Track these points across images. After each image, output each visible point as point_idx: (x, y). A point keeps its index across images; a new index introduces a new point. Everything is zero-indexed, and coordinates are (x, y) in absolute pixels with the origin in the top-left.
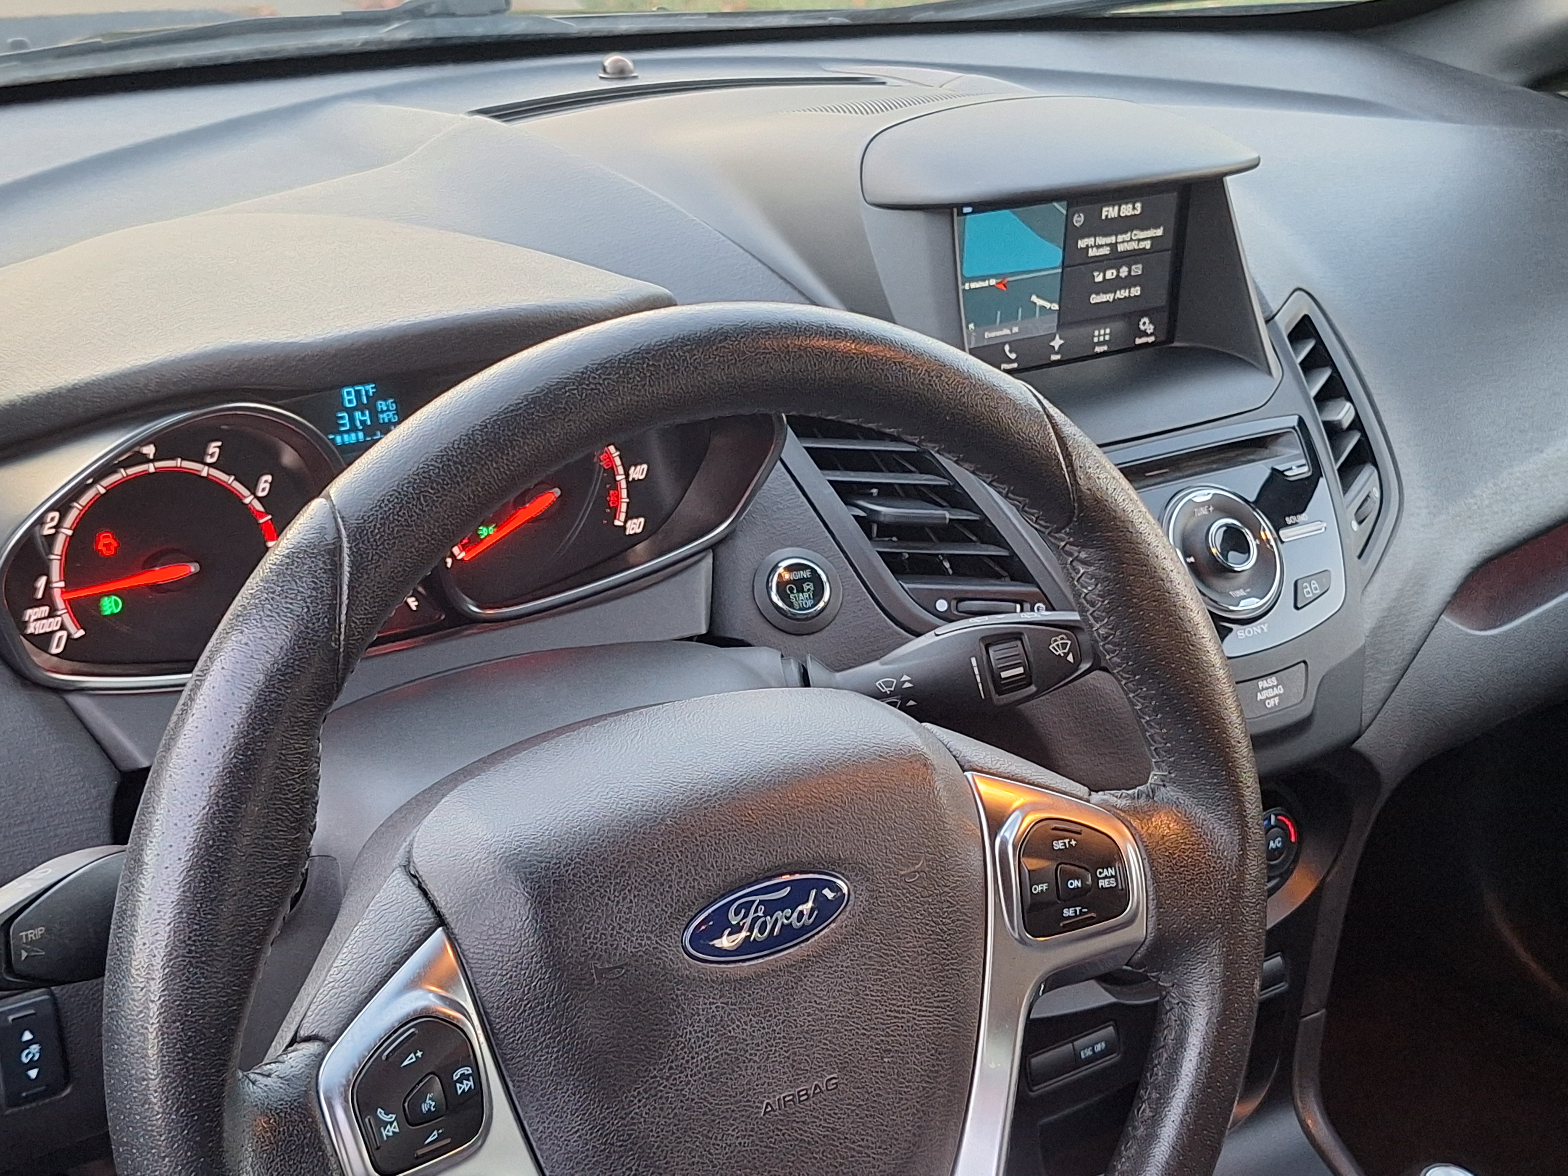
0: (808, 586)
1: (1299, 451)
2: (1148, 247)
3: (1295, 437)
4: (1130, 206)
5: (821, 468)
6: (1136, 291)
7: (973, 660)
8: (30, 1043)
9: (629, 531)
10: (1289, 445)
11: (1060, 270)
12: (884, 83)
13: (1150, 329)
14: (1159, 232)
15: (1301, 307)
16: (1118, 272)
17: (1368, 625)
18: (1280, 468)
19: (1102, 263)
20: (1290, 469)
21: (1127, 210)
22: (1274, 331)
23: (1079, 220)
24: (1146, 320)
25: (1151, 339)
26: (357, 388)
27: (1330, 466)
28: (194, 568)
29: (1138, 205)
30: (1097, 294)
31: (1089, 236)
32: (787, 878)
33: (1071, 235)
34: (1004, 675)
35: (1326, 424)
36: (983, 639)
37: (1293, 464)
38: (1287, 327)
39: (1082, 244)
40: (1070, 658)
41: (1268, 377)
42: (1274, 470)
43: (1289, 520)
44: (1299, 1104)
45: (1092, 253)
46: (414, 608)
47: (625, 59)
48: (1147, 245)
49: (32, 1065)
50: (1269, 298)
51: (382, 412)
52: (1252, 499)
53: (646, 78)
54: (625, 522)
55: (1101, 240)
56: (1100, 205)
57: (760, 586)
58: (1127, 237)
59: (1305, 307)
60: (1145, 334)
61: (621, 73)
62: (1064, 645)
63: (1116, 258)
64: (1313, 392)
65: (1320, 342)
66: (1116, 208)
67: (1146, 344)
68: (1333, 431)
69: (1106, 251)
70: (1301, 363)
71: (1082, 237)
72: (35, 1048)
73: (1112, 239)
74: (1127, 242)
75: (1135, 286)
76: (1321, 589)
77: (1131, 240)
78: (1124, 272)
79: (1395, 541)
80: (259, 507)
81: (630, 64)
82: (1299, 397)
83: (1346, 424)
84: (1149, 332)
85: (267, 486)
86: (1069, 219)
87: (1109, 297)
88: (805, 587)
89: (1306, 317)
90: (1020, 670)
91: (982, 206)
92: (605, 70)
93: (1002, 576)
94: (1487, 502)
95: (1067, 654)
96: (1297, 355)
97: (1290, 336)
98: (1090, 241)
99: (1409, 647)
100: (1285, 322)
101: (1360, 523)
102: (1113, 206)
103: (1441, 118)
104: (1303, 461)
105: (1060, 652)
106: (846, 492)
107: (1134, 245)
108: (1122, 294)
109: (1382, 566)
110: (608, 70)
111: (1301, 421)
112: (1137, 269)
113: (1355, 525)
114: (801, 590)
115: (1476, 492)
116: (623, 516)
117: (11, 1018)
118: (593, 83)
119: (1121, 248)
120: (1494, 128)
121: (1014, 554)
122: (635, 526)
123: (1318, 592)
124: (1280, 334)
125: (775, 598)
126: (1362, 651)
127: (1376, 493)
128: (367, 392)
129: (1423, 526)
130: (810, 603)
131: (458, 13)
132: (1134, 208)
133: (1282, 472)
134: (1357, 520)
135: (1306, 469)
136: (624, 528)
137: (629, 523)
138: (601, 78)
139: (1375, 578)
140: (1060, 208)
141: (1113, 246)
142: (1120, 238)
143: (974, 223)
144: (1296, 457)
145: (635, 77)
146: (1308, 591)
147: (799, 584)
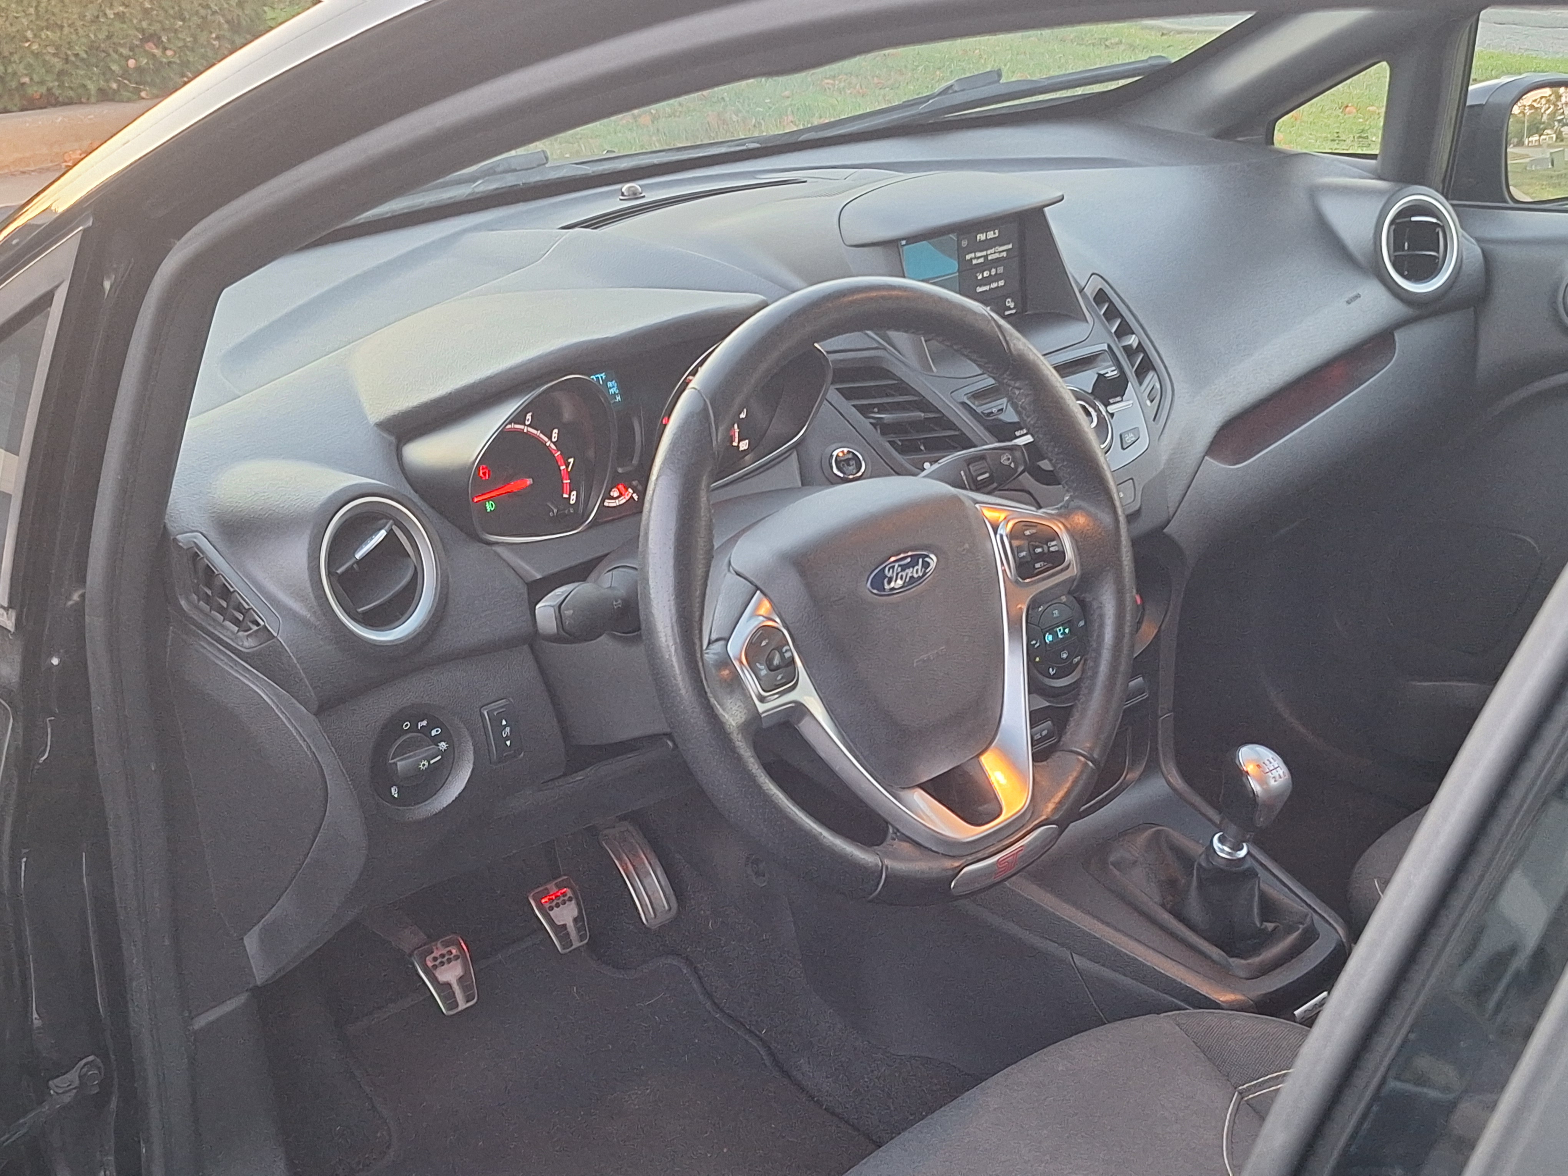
0: (852, 462)
1: (1111, 363)
2: (1005, 256)
3: (1107, 356)
4: (992, 232)
5: (847, 399)
6: (1001, 283)
7: (962, 473)
8: (505, 726)
9: (741, 449)
10: (1104, 361)
11: (957, 274)
12: (805, 182)
13: (1012, 305)
14: (1010, 246)
15: (1098, 283)
16: (990, 272)
17: (1164, 458)
18: (1102, 372)
19: (981, 267)
20: (1107, 373)
21: (991, 235)
22: (1085, 296)
23: (964, 243)
24: (1009, 300)
25: (1013, 311)
26: (597, 376)
27: (1130, 373)
28: (530, 481)
29: (997, 231)
30: (980, 286)
31: (971, 253)
32: (910, 554)
33: (961, 254)
34: (979, 478)
35: (1124, 347)
36: (965, 461)
37: (1109, 370)
38: (1092, 294)
39: (968, 257)
40: (1012, 465)
41: (1086, 324)
42: (1099, 375)
43: (1111, 401)
44: (1164, 769)
45: (974, 262)
46: (636, 499)
47: (636, 185)
48: (1004, 254)
49: (507, 738)
50: (1079, 280)
51: (611, 388)
52: (1090, 391)
53: (651, 196)
54: (739, 443)
55: (978, 254)
56: (974, 234)
57: (826, 465)
58: (992, 251)
59: (1100, 284)
60: (1009, 308)
61: (635, 195)
62: (1009, 459)
63: (988, 264)
64: (1113, 330)
65: (1111, 302)
66: (985, 234)
67: (1011, 314)
68: (1127, 349)
69: (981, 260)
70: (1104, 314)
71: (968, 253)
72: (508, 729)
73: (984, 253)
74: (993, 254)
75: (1001, 280)
76: (1135, 436)
77: (995, 253)
78: (993, 272)
79: (1173, 412)
80: (553, 446)
81: (640, 189)
82: (1105, 334)
83: (1135, 345)
84: (1012, 306)
85: (556, 435)
86: (959, 244)
87: (987, 288)
88: (851, 463)
89: (1101, 289)
90: (987, 475)
91: (913, 239)
92: (623, 194)
93: (956, 448)
94: (1222, 388)
95: (1011, 463)
96: (1101, 310)
97: (1094, 299)
98: (972, 255)
99: (1190, 471)
100: (1090, 291)
101: (1152, 401)
102: (983, 233)
103: (1162, 164)
104: (1114, 368)
105: (1007, 463)
106: (864, 410)
107: (997, 256)
108: (994, 285)
109: (1167, 425)
110: (625, 194)
111: (1109, 346)
112: (1001, 270)
113: (1148, 403)
114: (849, 465)
115: (1216, 382)
116: (737, 440)
117: (495, 713)
118: (617, 205)
119: (990, 258)
120: (1197, 167)
121: (963, 434)
122: (744, 445)
123: (1134, 439)
124: (1088, 299)
125: (835, 470)
126: (1163, 472)
127: (1158, 386)
128: (602, 377)
129: (1188, 403)
130: (855, 471)
131: (518, 168)
132: (995, 233)
133: (1103, 375)
134: (1149, 399)
135: (1115, 372)
136: (738, 447)
137: (741, 443)
138: (621, 200)
139: (1164, 432)
140: (953, 236)
141: (986, 257)
142: (989, 252)
143: (908, 250)
144: (1110, 366)
145: (644, 197)
146: (1129, 439)
147: (847, 461)
